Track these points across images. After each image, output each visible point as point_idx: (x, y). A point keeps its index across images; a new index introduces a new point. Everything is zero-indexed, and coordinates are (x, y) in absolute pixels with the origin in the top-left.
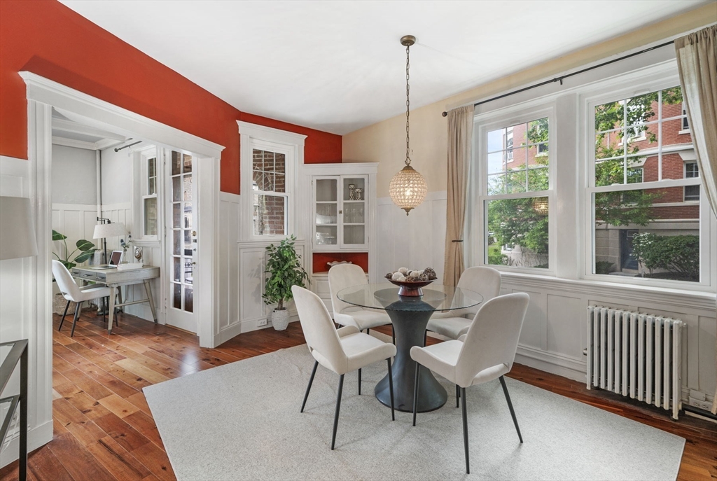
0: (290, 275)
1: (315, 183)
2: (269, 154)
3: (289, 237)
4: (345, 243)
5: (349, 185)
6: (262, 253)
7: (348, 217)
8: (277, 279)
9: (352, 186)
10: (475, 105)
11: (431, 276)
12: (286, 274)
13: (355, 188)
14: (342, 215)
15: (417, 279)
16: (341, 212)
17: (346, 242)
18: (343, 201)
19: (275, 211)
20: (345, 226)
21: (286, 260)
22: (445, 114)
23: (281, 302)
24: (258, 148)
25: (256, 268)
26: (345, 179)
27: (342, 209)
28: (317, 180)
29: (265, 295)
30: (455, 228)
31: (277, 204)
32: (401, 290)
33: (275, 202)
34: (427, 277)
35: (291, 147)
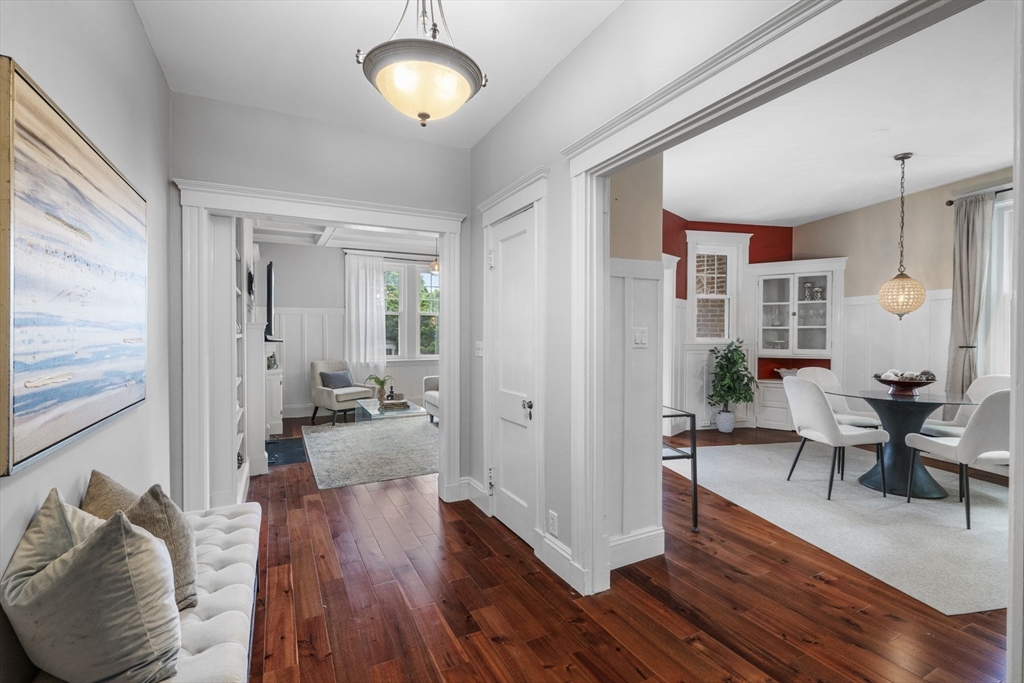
0: (738, 377)
1: (761, 283)
2: (711, 258)
3: (735, 341)
4: (799, 348)
5: (805, 283)
6: (705, 355)
7: (803, 319)
8: (727, 381)
9: (809, 285)
10: (997, 193)
11: (928, 378)
12: (735, 377)
13: (813, 288)
14: (796, 317)
15: (912, 379)
16: (794, 314)
17: (801, 346)
18: (797, 302)
19: (710, 314)
20: (799, 330)
21: (735, 363)
22: (950, 203)
23: (726, 406)
24: (701, 253)
25: (700, 370)
26: (800, 278)
27: (796, 311)
28: (765, 281)
29: (712, 396)
30: (964, 332)
31: (712, 306)
32: (891, 390)
33: (710, 303)
34: (924, 378)
35: (736, 248)
